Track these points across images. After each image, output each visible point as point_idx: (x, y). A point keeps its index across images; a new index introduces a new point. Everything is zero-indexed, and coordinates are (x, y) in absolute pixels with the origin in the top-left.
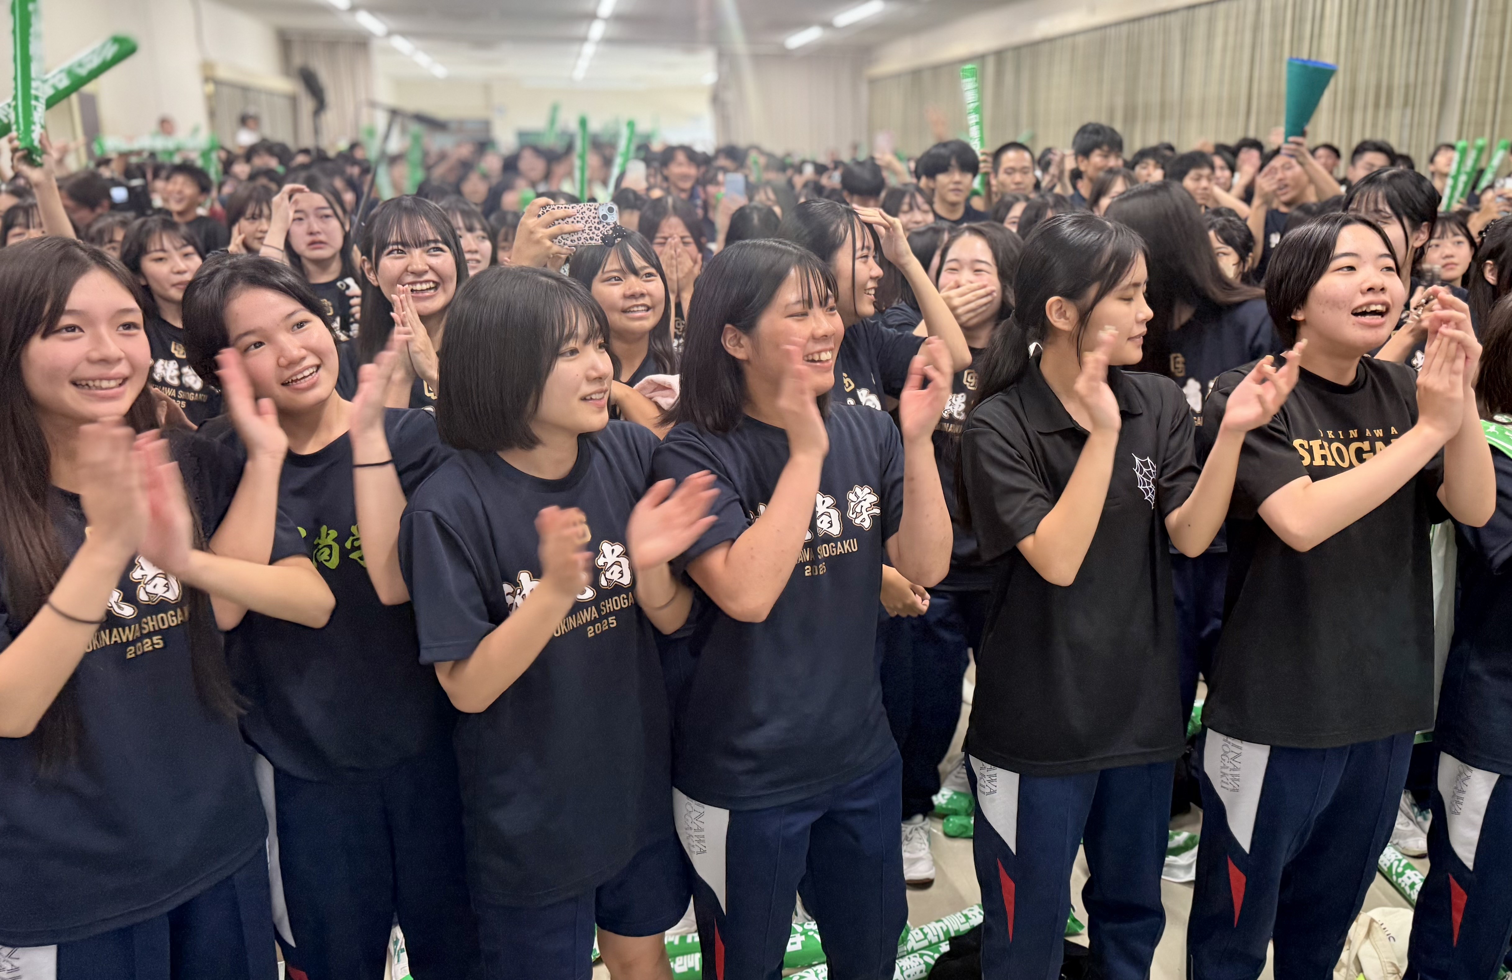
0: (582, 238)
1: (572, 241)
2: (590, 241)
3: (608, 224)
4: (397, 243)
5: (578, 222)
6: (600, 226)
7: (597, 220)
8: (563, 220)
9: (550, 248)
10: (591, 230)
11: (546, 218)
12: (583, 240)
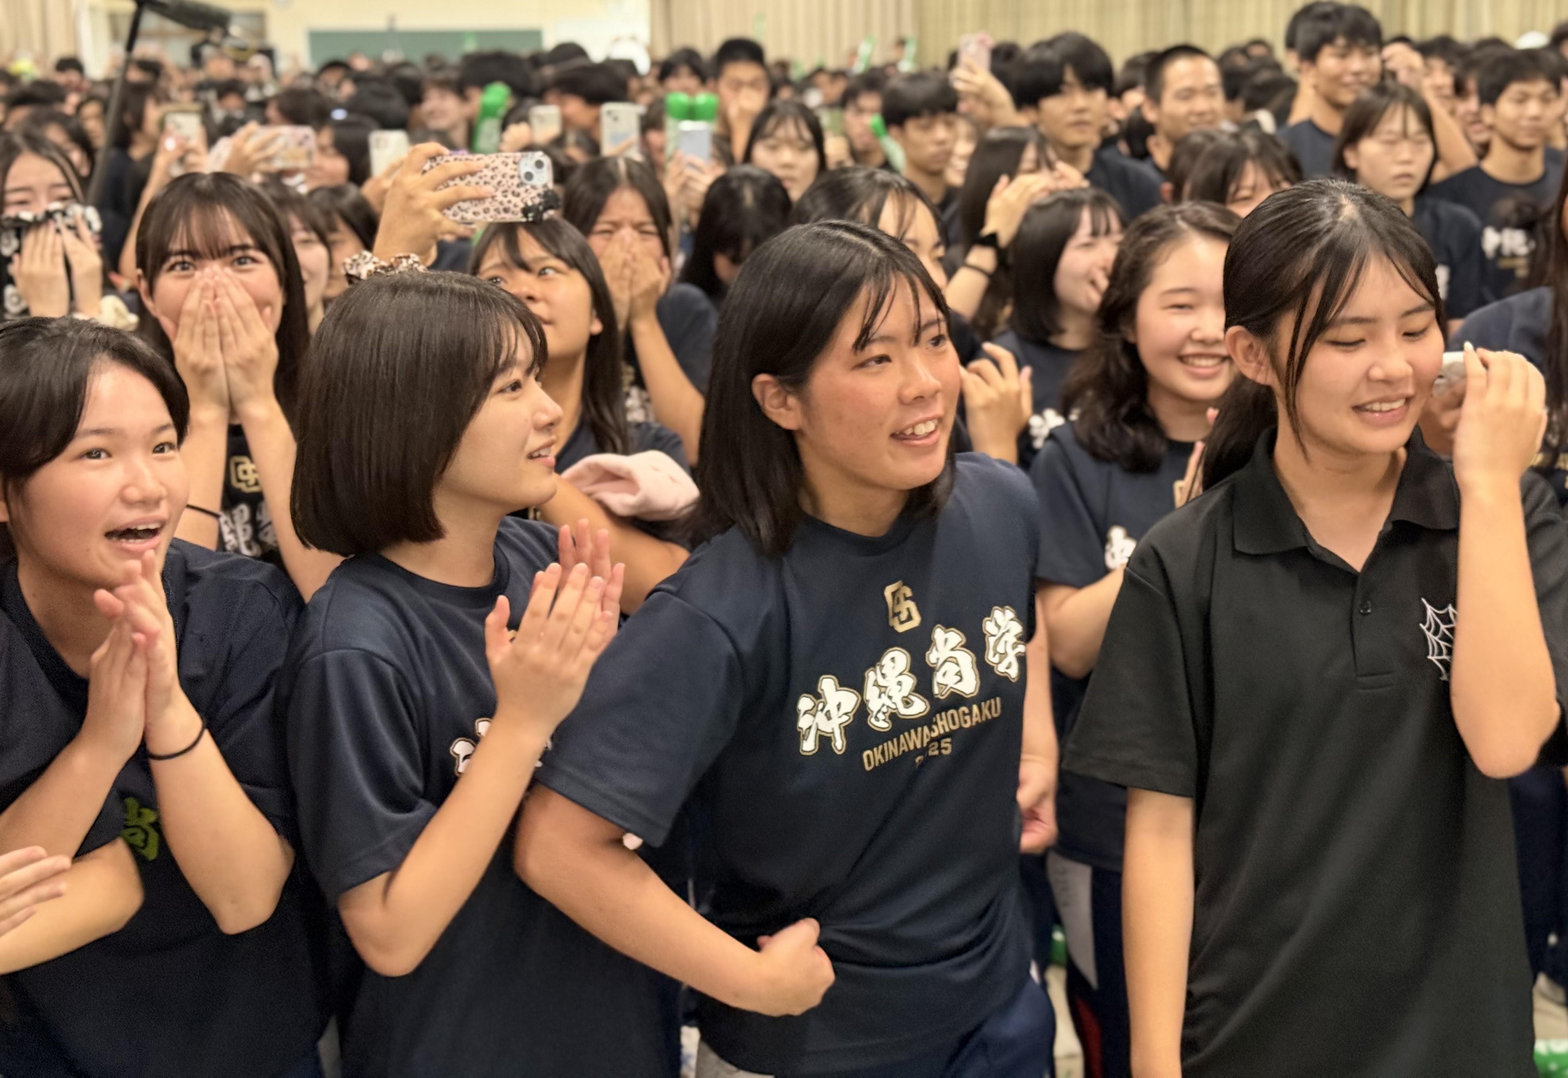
0: (492, 209)
1: (475, 213)
2: (503, 215)
3: (534, 187)
4: (182, 253)
5: (486, 183)
6: (521, 190)
7: (516, 181)
8: (461, 179)
9: (438, 223)
10: (506, 196)
11: (436, 174)
12: (492, 213)
